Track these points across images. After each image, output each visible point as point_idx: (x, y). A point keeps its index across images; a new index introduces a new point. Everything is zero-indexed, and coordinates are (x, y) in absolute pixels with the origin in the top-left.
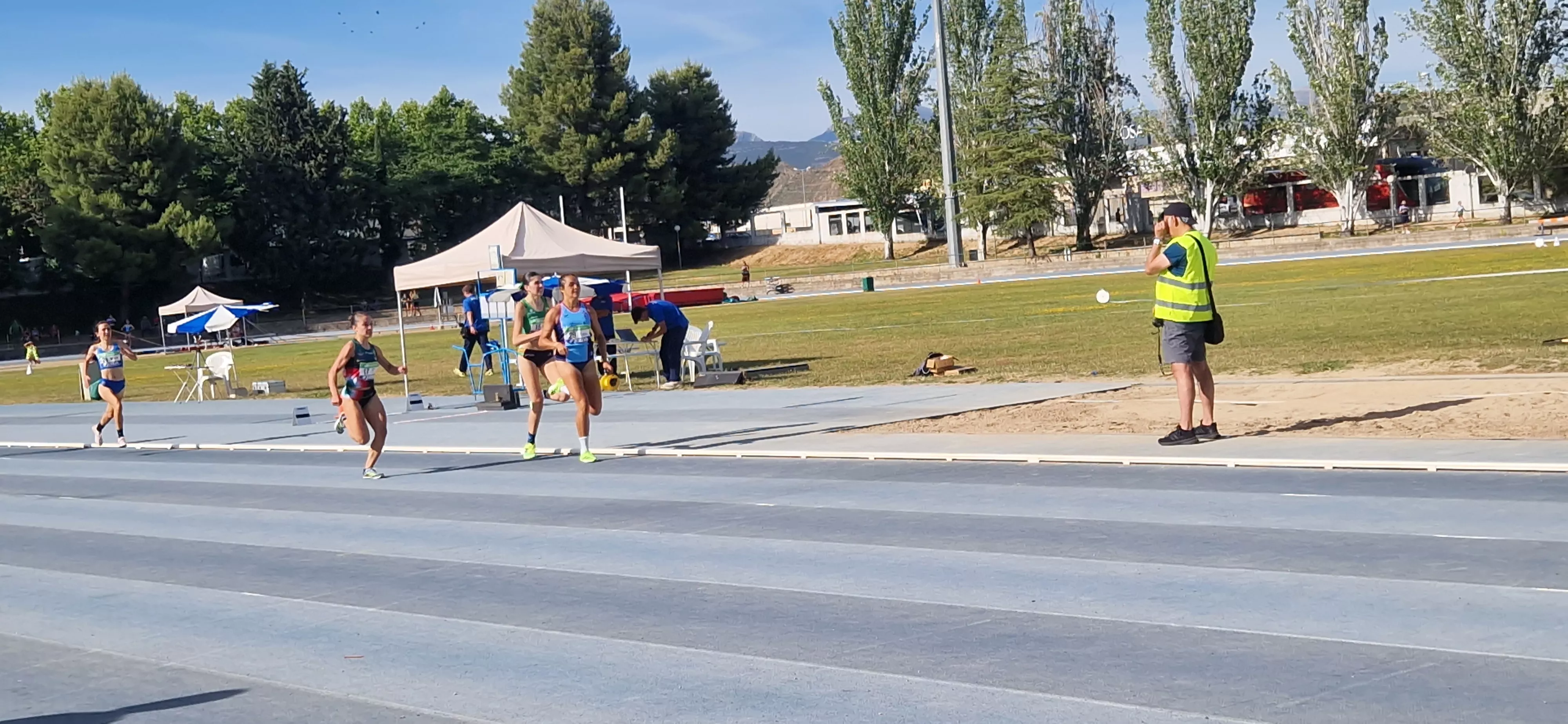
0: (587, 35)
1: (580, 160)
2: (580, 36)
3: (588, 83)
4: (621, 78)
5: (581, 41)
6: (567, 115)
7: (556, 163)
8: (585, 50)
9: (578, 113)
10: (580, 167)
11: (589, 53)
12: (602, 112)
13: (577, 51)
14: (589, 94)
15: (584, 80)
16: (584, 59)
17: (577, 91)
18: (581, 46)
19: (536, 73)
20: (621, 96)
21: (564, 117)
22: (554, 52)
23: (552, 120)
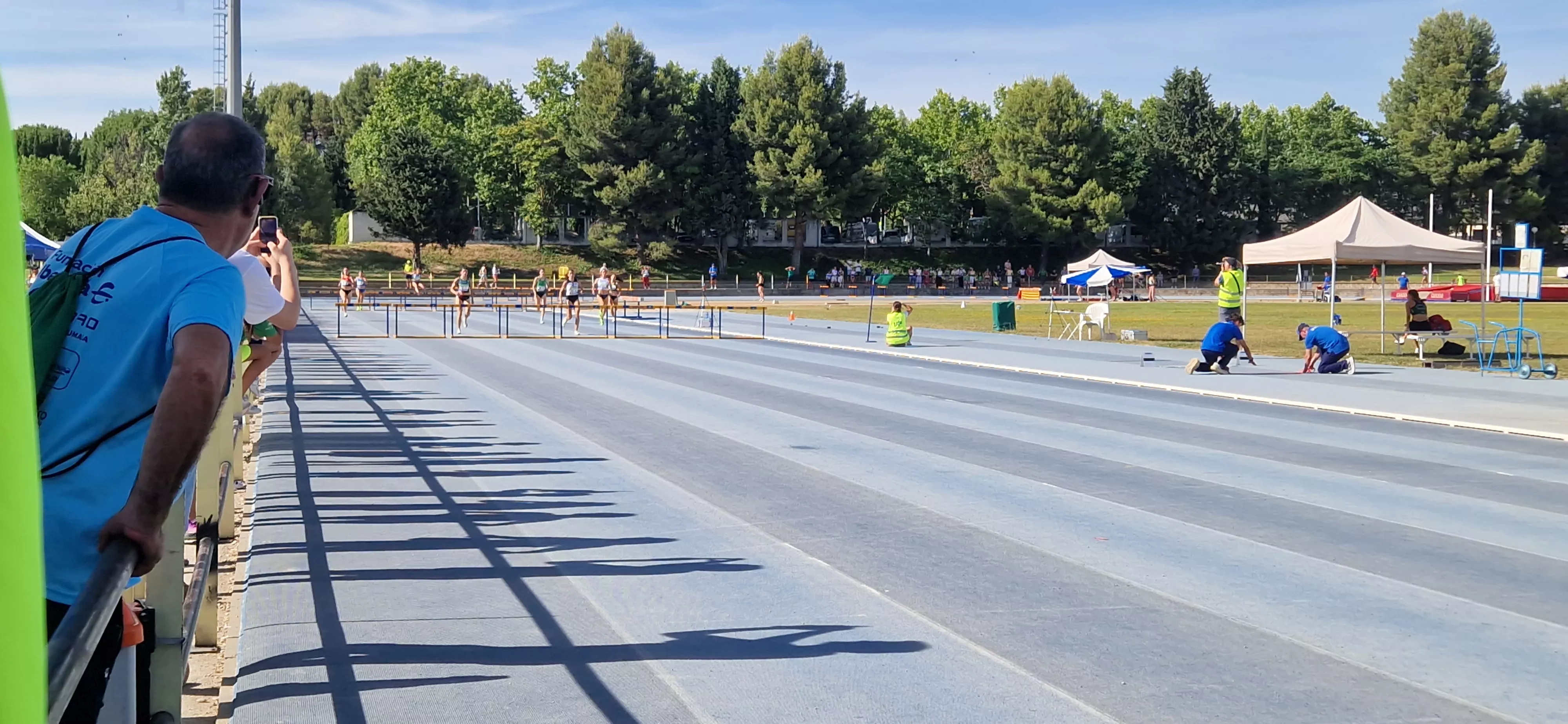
0: (1467, 52)
1: (1447, 163)
2: (1461, 53)
3: (1463, 94)
4: (1494, 92)
5: (1462, 57)
6: (1439, 122)
7: (1424, 165)
8: (1464, 66)
9: (1449, 122)
10: (1447, 169)
11: (1467, 69)
12: (1474, 121)
13: (1455, 66)
14: (1463, 105)
15: (1460, 92)
16: (1462, 74)
17: (1452, 100)
18: (1461, 62)
19: (1414, 84)
20: (1493, 108)
21: (1437, 125)
22: (1434, 66)
23: (1424, 127)
